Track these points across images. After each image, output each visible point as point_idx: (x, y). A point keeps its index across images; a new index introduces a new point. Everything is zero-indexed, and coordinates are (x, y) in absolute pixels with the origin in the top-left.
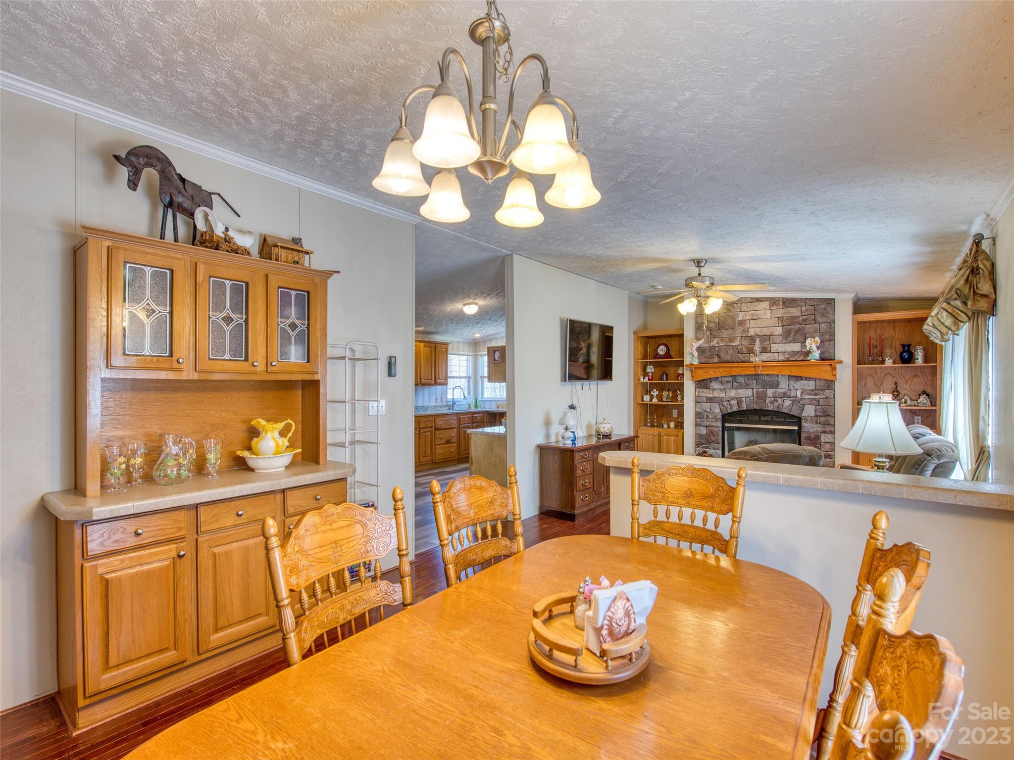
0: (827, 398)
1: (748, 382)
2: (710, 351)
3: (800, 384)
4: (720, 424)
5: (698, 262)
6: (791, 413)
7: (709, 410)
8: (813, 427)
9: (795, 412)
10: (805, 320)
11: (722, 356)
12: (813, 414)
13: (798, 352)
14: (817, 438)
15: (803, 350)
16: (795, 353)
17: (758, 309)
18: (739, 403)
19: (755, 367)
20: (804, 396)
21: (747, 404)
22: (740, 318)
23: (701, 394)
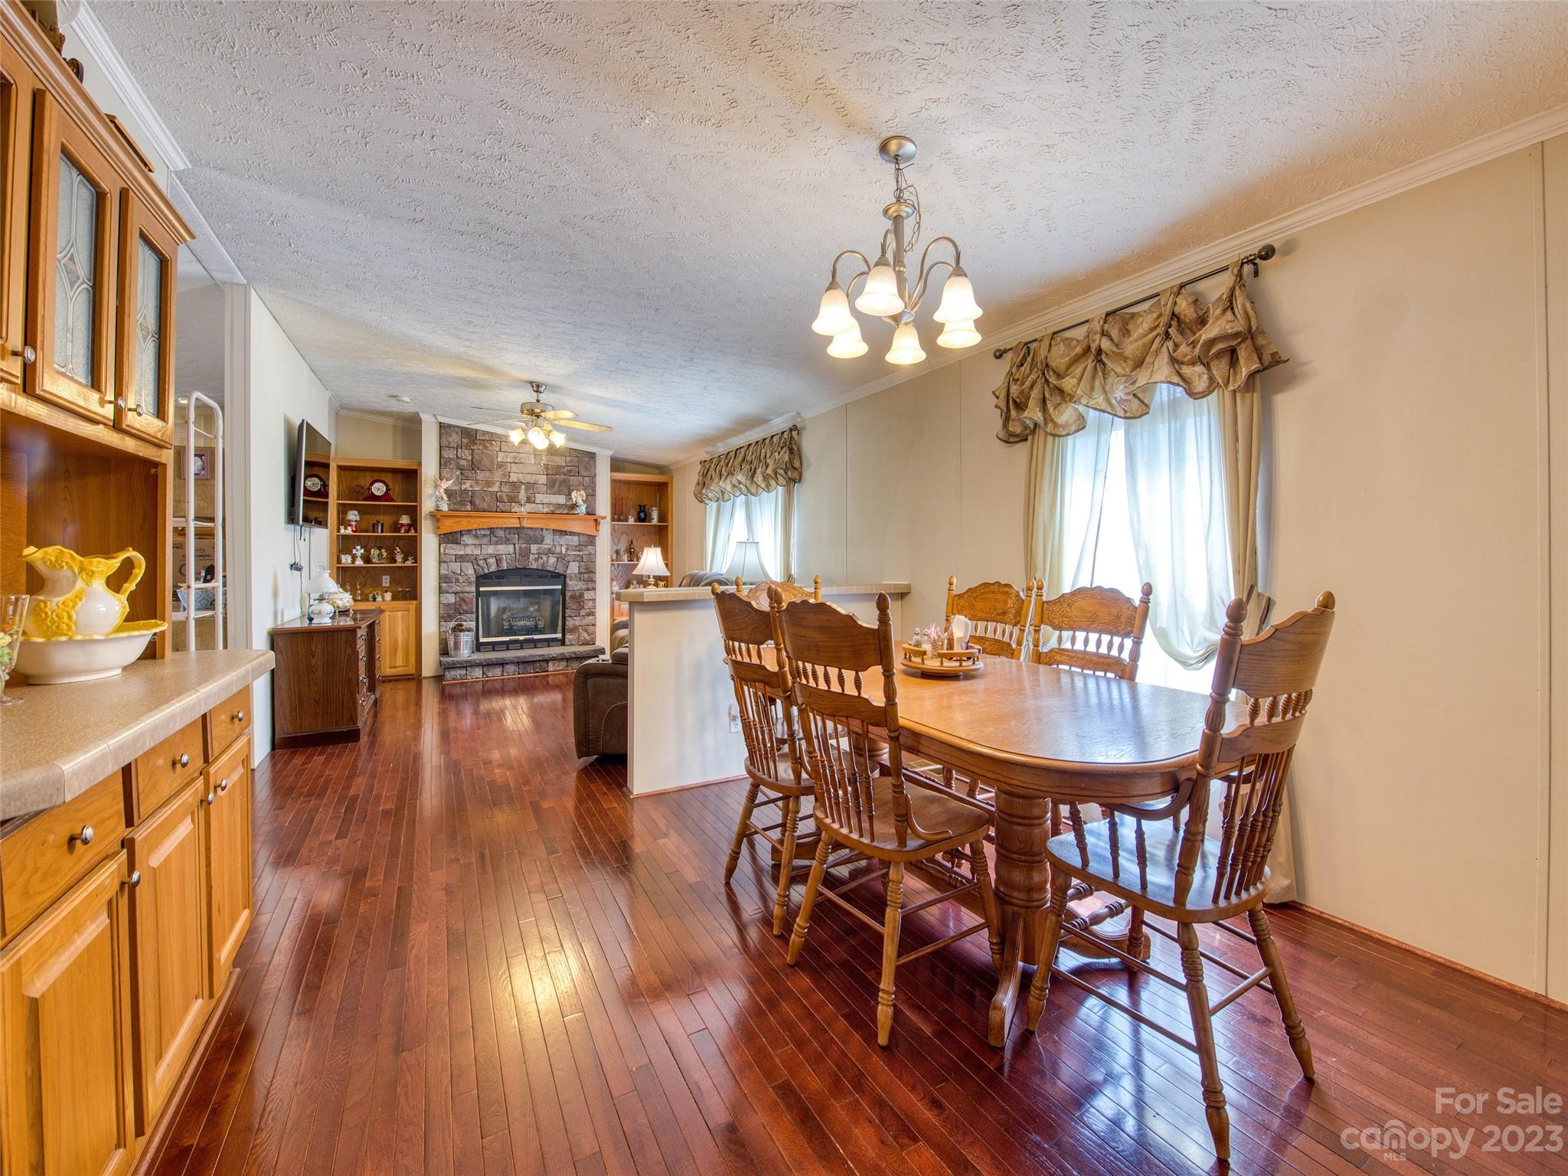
0: (590, 554)
1: (508, 536)
2: (461, 496)
3: (564, 540)
4: (474, 589)
5: (538, 386)
6: (557, 571)
7: (459, 572)
8: (577, 585)
9: (560, 570)
10: (570, 471)
11: (477, 504)
12: (577, 571)
13: (562, 505)
14: (581, 595)
15: (567, 504)
16: (560, 506)
18: (498, 561)
19: (520, 518)
20: (568, 552)
21: (508, 563)
22: (499, 459)
23: (447, 551)
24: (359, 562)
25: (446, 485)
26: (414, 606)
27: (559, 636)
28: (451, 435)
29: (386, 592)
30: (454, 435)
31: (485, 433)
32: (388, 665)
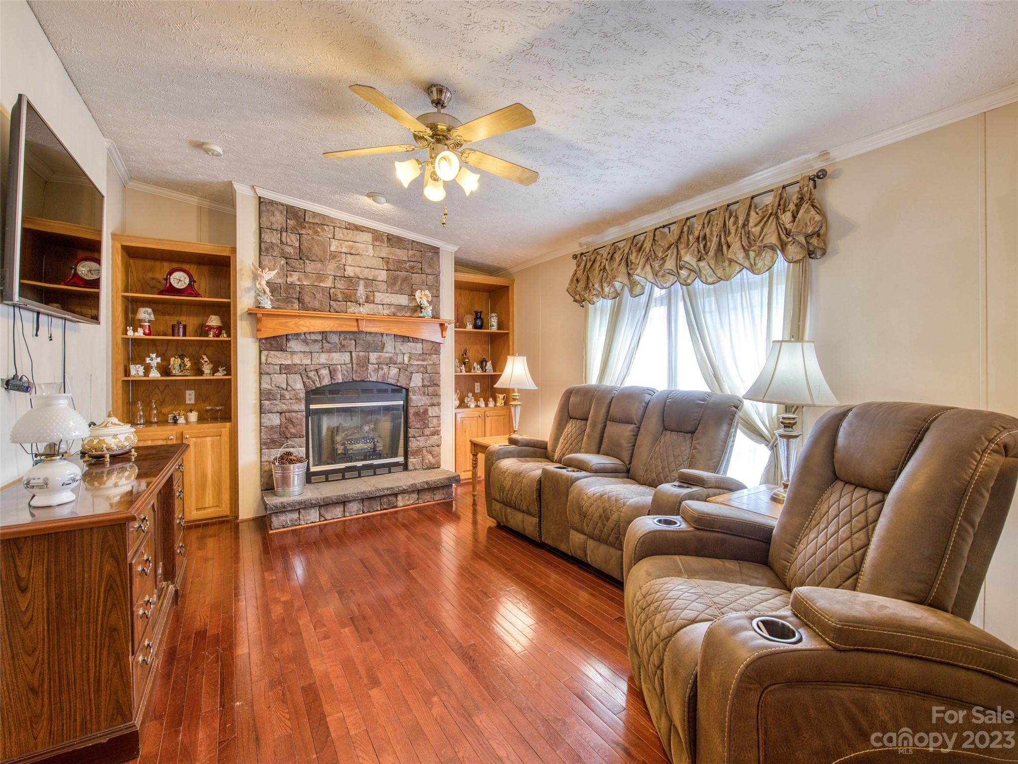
0: (434, 364)
1: (344, 342)
2: (286, 290)
3: (407, 347)
4: (303, 407)
6: (399, 384)
7: (284, 386)
8: (421, 400)
9: (402, 383)
10: (412, 267)
11: (306, 301)
12: (420, 384)
13: (405, 306)
14: (426, 412)
15: (410, 305)
16: (401, 307)
17: (358, 239)
18: (332, 374)
19: (357, 320)
20: (412, 362)
21: (343, 374)
22: (333, 248)
23: (270, 360)
24: (155, 375)
25: (269, 275)
26: (227, 429)
27: (400, 459)
28: (273, 214)
29: (191, 411)
30: (277, 214)
31: (315, 215)
32: (194, 507)
